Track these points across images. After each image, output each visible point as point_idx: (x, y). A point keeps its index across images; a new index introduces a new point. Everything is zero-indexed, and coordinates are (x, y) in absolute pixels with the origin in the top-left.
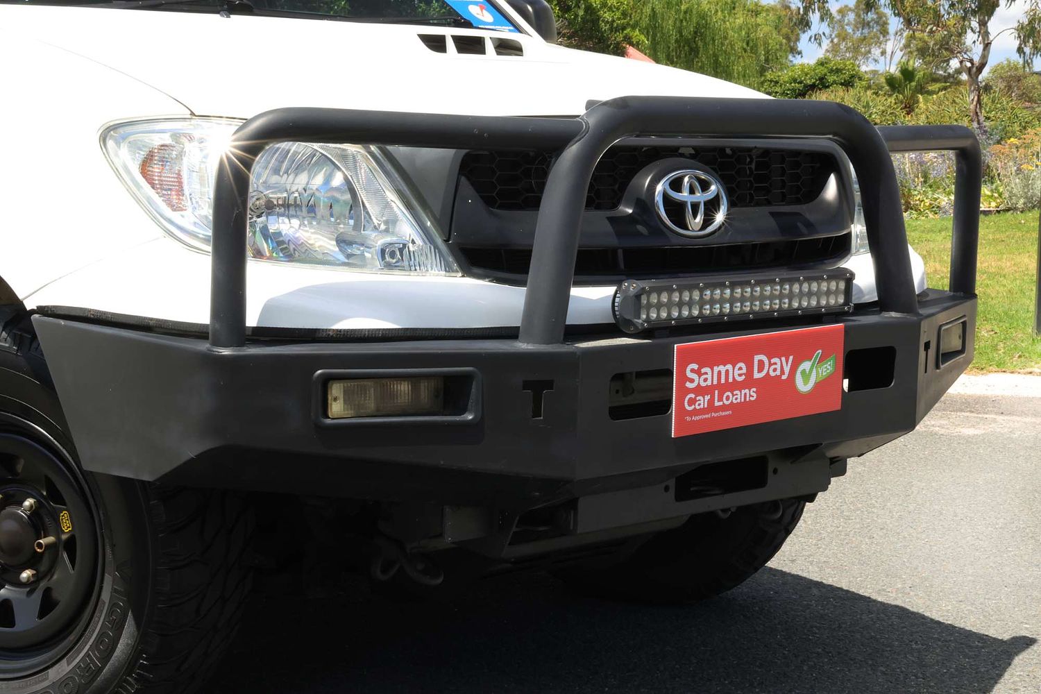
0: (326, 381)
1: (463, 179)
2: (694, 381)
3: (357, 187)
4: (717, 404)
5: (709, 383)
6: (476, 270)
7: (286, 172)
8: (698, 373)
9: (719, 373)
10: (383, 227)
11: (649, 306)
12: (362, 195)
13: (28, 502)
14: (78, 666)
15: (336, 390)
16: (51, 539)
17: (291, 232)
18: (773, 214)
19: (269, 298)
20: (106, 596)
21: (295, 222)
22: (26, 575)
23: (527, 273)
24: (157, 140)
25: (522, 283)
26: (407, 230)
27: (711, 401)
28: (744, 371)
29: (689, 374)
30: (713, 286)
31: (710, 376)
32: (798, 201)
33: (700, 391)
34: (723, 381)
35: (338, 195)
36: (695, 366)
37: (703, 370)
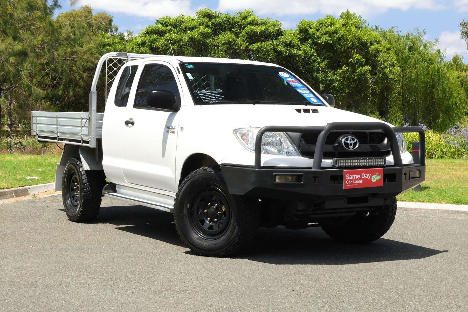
0: (275, 175)
1: (302, 138)
2: (348, 178)
3: (282, 140)
4: (353, 183)
5: (351, 178)
6: (304, 156)
7: (268, 137)
8: (349, 176)
9: (354, 177)
10: (287, 148)
11: (339, 163)
12: (283, 142)
13: (216, 205)
14: (227, 237)
15: (277, 177)
16: (220, 212)
17: (268, 149)
18: (370, 146)
19: (265, 161)
20: (232, 222)
21: (270, 147)
22: (215, 220)
23: (314, 156)
24: (244, 132)
25: (313, 159)
26: (291, 149)
27: (352, 182)
28: (359, 176)
29: (347, 176)
30: (353, 160)
31: (352, 177)
32: (378, 143)
33: (349, 180)
34: (355, 178)
35: (278, 142)
36: (348, 175)
37: (350, 176)
